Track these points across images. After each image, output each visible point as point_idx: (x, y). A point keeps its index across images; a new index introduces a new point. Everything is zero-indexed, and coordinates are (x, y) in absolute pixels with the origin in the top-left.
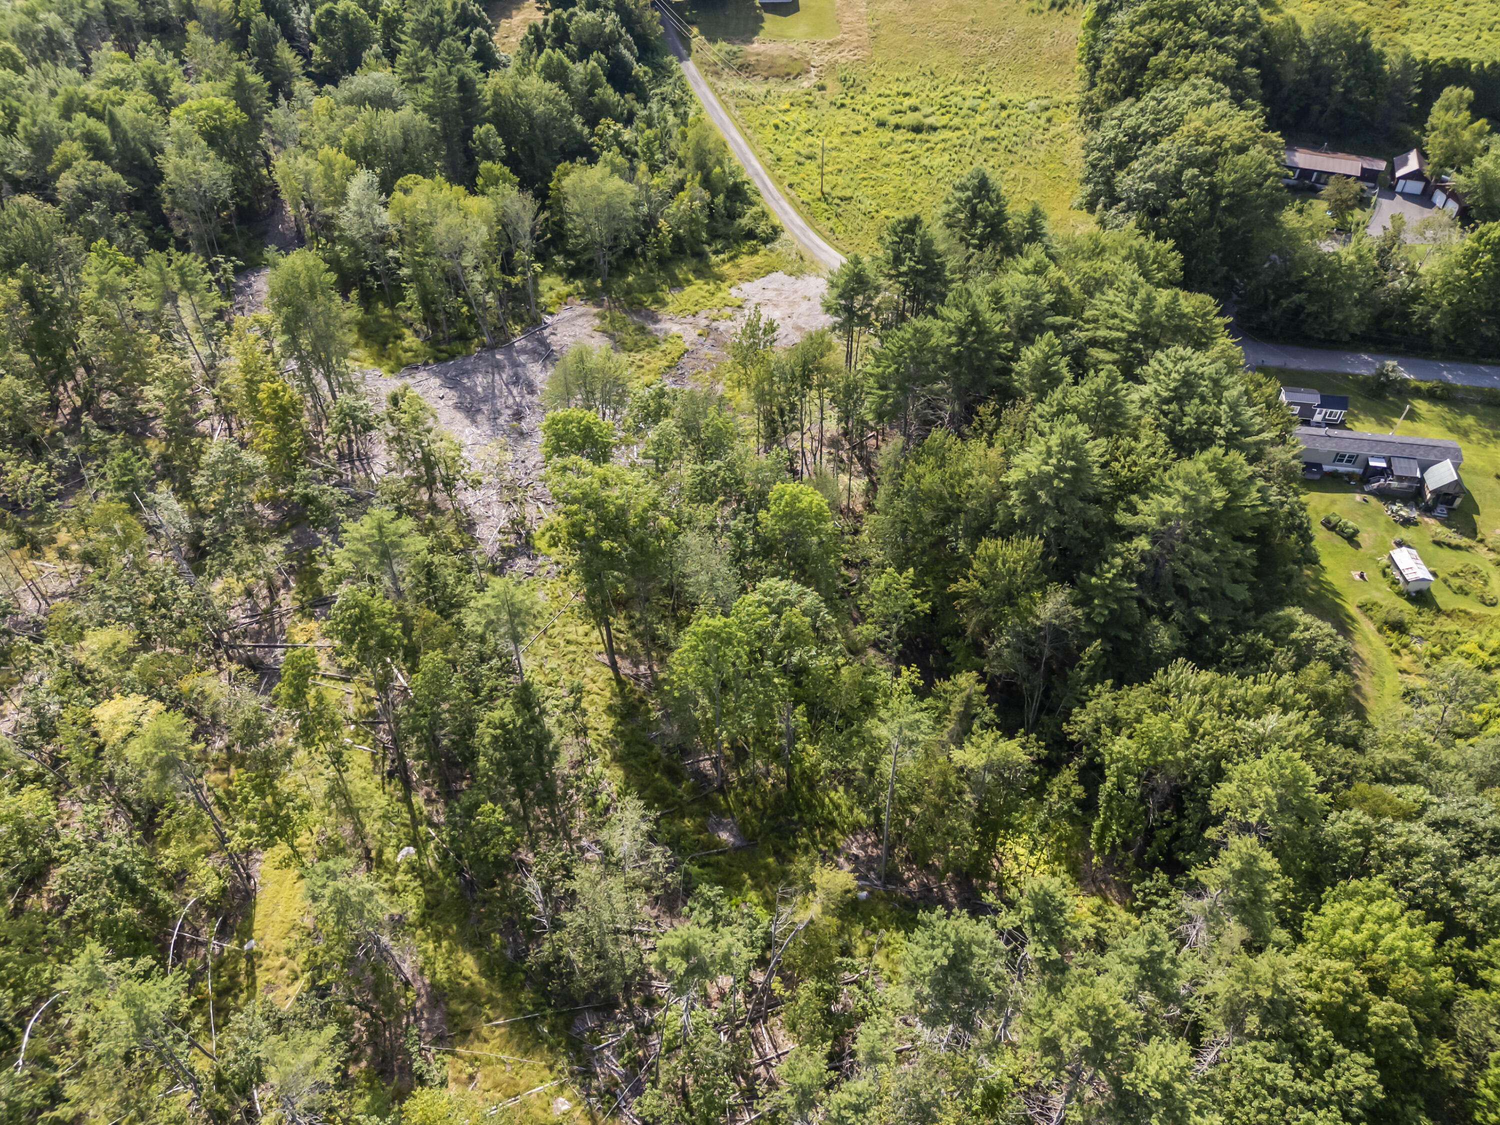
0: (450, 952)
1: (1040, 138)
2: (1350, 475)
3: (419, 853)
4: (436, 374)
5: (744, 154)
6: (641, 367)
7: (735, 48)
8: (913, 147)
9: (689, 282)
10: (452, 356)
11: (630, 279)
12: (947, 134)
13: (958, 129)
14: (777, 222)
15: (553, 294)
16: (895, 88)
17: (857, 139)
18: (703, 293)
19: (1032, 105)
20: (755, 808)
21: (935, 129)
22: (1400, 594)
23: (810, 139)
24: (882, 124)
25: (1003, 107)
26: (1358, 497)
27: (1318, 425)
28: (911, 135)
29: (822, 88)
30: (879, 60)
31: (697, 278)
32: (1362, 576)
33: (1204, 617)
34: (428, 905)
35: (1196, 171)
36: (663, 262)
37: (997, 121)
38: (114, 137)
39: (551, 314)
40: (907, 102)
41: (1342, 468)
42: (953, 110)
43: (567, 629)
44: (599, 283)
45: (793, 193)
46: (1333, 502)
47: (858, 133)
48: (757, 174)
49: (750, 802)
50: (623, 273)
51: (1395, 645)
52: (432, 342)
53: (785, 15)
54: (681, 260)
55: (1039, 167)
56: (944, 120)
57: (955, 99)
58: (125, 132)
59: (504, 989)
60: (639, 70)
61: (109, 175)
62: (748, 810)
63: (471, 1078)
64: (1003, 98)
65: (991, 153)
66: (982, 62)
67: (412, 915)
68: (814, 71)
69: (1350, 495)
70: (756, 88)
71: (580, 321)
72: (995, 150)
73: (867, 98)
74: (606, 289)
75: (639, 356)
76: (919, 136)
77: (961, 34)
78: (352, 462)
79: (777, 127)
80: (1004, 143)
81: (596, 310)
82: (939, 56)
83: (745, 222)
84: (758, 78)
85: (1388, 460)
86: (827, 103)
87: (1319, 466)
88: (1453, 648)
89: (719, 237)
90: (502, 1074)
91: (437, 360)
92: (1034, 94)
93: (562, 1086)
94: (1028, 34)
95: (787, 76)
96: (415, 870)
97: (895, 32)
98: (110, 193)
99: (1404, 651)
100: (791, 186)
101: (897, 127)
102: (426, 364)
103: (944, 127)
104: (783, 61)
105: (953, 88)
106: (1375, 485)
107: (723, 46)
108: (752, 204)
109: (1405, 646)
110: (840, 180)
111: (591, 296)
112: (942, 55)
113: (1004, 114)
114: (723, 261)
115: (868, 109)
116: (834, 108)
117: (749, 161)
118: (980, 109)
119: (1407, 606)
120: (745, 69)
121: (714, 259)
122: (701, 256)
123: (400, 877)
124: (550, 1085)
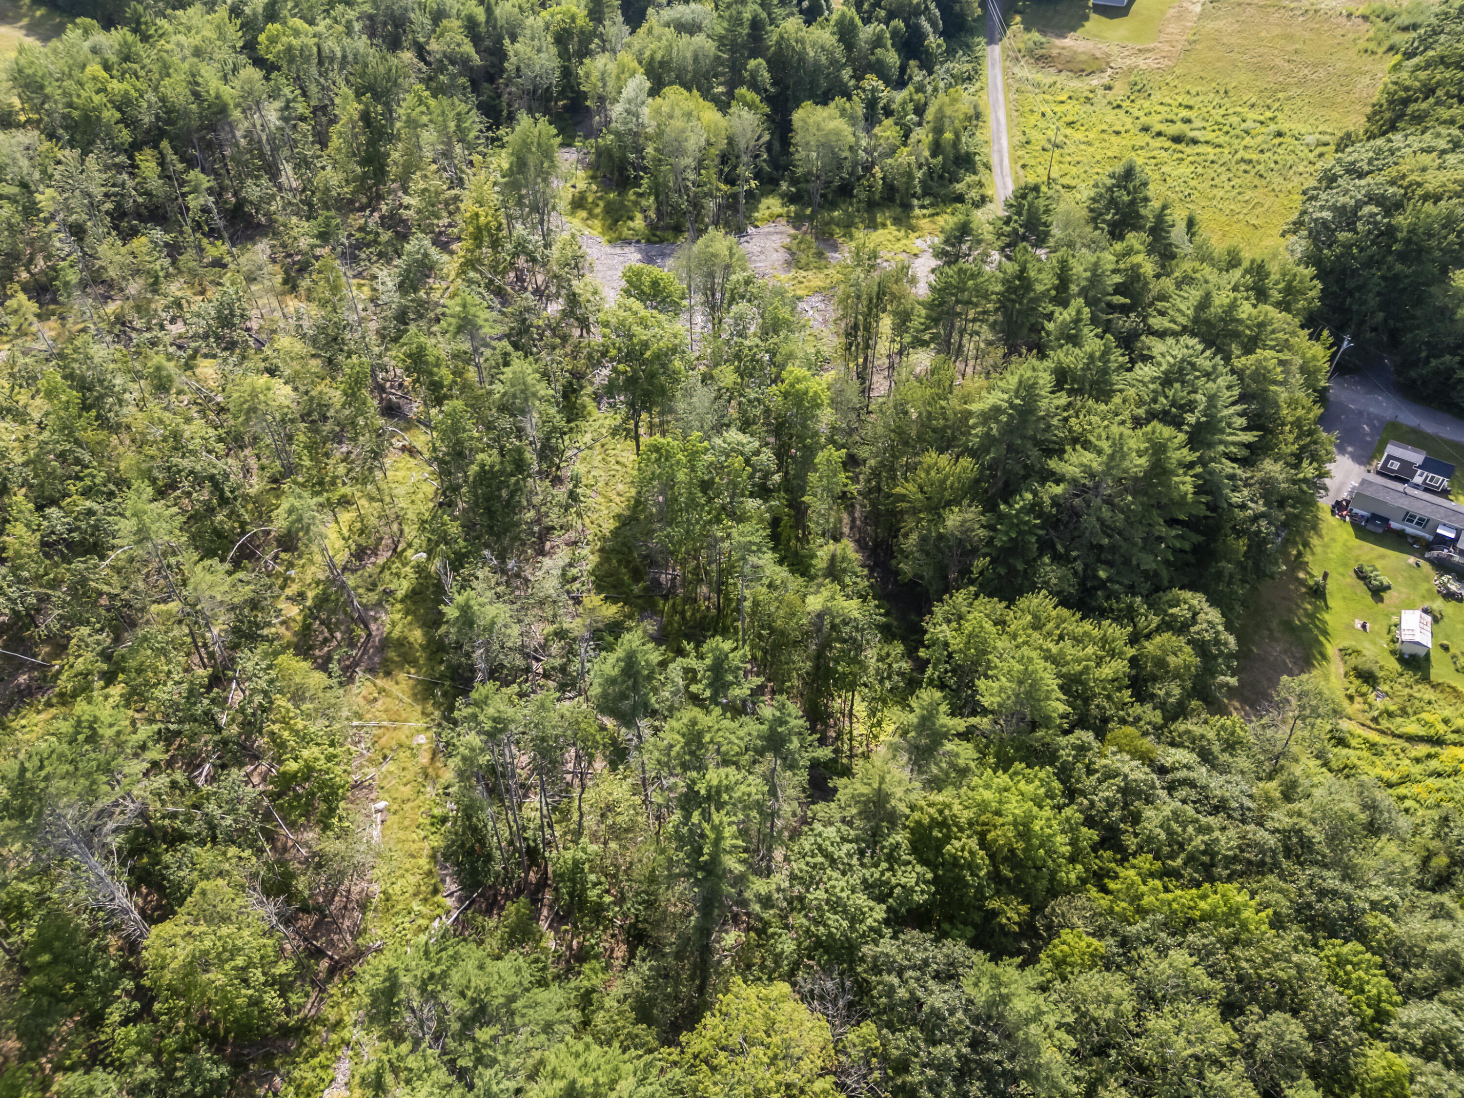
0: (410, 624)
1: (1301, 169)
2: (1416, 539)
3: (428, 559)
4: (640, 251)
5: (998, 131)
6: (801, 282)
7: (1043, 40)
8: (1164, 154)
9: (884, 226)
10: (661, 241)
11: (836, 213)
12: (1209, 149)
13: (1220, 146)
14: (989, 192)
15: (767, 212)
16: (1182, 99)
17: (1114, 139)
18: (890, 237)
19: (1310, 139)
20: (683, 618)
21: (1195, 142)
22: (1393, 652)
23: (1069, 131)
24: (1146, 129)
25: (1280, 134)
26: (1412, 560)
27: (1416, 486)
28: (1168, 144)
29: (1109, 88)
30: (1178, 71)
31: (893, 224)
32: (1364, 626)
33: (1102, 574)
34: (414, 589)
35: (1376, 210)
36: (872, 206)
37: (1265, 146)
38: (487, 22)
39: (756, 227)
40: (1185, 113)
41: (1410, 530)
42: (1225, 129)
43: (624, 454)
44: (808, 211)
45: (1021, 172)
46: (1382, 557)
47: (1118, 133)
48: (1000, 152)
49: (683, 613)
50: (834, 206)
51: (1352, 691)
52: (653, 227)
53: (1112, 18)
54: (888, 207)
55: (1281, 195)
56: (1210, 136)
57: (1235, 120)
58: (496, 20)
59: (430, 659)
60: (934, 41)
61: (468, 48)
62: (677, 618)
63: (375, 700)
64: (1284, 127)
65: (1240, 173)
66: (1284, 90)
67: (400, 594)
68: (1110, 71)
69: (1405, 556)
70: (1045, 77)
71: (774, 237)
72: (1246, 172)
73: (1147, 104)
74: (811, 218)
75: (804, 274)
76: (1174, 146)
77: (1278, 62)
78: (541, 296)
79: (1043, 115)
80: (1258, 167)
81: (793, 231)
82: (1243, 78)
83: (959, 187)
84: (1052, 70)
85: (1459, 532)
86: (1105, 101)
87: (1385, 521)
88: (1415, 713)
89: (930, 194)
90: (393, 704)
91: (649, 241)
92: (1320, 129)
93: (428, 728)
94: (1348, 72)
95: (1080, 72)
96: (420, 569)
97: (1211, 49)
98: (464, 62)
99: (1358, 699)
100: (1024, 166)
101: (1159, 134)
102: (638, 242)
103: (1207, 142)
104: (1083, 58)
105: (1239, 109)
106: (1435, 553)
107: (1036, 36)
108: (975, 173)
109: (1363, 695)
110: (1074, 170)
111: (796, 221)
112: (1244, 77)
113: (1277, 141)
114: (924, 216)
115: (1141, 114)
116: (1109, 107)
117: (999, 139)
118: (1253, 132)
119: (1393, 665)
120: (1042, 59)
121: (917, 212)
122: (907, 207)
123: (408, 569)
124: (421, 725)
